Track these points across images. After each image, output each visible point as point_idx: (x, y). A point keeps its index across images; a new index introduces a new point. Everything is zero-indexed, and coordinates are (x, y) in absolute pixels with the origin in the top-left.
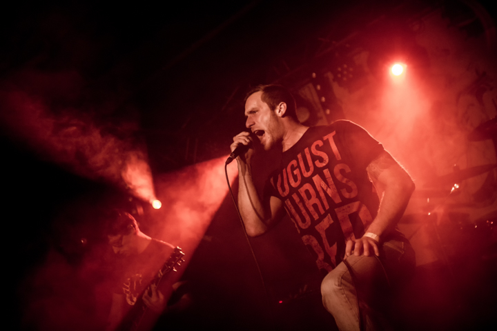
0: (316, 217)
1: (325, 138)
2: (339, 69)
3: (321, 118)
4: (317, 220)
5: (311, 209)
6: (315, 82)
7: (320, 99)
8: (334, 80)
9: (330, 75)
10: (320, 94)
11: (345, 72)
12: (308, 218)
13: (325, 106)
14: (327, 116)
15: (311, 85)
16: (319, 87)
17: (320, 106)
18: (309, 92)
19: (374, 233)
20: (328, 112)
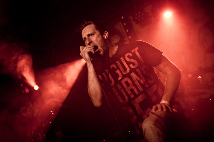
0: (132, 96)
1: (133, 51)
2: (136, 14)
3: (126, 41)
4: (133, 98)
5: (129, 92)
6: (123, 21)
7: (126, 30)
8: (133, 20)
9: (131, 18)
10: (125, 28)
11: (139, 16)
12: (126, 98)
13: (128, 34)
14: (129, 39)
15: (120, 23)
16: (125, 24)
17: (125, 34)
18: (120, 27)
19: (166, 101)
20: (130, 37)
